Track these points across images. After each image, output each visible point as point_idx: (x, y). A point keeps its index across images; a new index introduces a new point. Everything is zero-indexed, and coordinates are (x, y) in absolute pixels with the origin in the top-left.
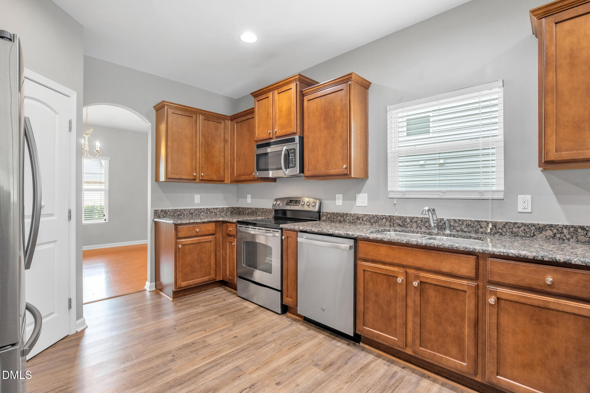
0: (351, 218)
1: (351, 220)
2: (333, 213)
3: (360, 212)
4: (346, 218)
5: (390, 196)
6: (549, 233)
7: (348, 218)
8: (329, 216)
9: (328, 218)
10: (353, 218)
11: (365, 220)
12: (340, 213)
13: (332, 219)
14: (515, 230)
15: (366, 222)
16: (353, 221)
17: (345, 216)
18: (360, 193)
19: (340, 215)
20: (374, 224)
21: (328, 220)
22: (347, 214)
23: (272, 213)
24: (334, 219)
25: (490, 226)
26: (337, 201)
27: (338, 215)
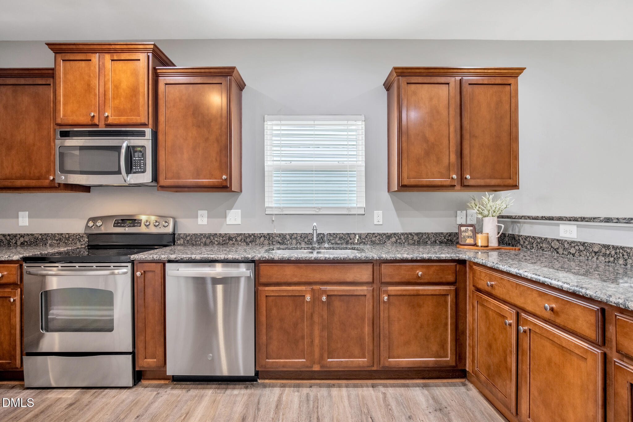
0: (221, 238)
1: (221, 241)
2: (194, 234)
3: (232, 231)
4: (214, 239)
5: (267, 212)
6: (393, 239)
7: (216, 239)
8: (188, 238)
9: (187, 241)
10: (224, 238)
11: (239, 240)
12: (205, 234)
13: (193, 242)
14: (374, 239)
15: (240, 243)
16: (224, 242)
17: (212, 238)
18: (231, 209)
19: (205, 236)
20: (250, 244)
21: (187, 243)
22: (216, 234)
23: (82, 240)
24: (196, 242)
25: (357, 237)
26: (199, 219)
27: (202, 237)
